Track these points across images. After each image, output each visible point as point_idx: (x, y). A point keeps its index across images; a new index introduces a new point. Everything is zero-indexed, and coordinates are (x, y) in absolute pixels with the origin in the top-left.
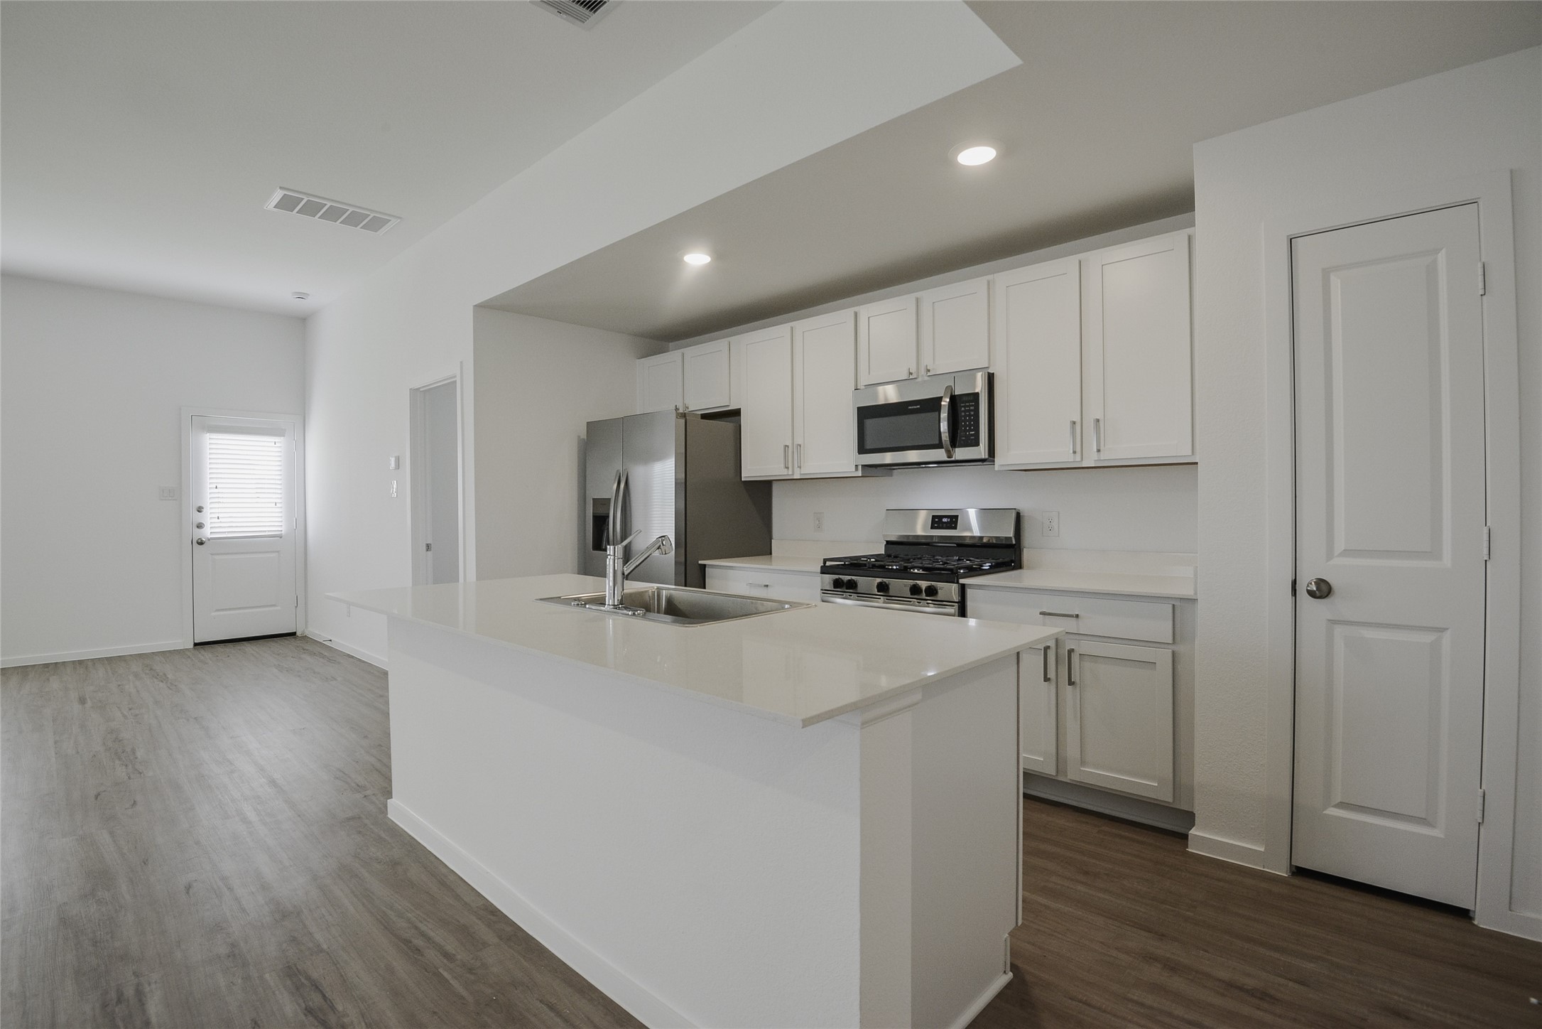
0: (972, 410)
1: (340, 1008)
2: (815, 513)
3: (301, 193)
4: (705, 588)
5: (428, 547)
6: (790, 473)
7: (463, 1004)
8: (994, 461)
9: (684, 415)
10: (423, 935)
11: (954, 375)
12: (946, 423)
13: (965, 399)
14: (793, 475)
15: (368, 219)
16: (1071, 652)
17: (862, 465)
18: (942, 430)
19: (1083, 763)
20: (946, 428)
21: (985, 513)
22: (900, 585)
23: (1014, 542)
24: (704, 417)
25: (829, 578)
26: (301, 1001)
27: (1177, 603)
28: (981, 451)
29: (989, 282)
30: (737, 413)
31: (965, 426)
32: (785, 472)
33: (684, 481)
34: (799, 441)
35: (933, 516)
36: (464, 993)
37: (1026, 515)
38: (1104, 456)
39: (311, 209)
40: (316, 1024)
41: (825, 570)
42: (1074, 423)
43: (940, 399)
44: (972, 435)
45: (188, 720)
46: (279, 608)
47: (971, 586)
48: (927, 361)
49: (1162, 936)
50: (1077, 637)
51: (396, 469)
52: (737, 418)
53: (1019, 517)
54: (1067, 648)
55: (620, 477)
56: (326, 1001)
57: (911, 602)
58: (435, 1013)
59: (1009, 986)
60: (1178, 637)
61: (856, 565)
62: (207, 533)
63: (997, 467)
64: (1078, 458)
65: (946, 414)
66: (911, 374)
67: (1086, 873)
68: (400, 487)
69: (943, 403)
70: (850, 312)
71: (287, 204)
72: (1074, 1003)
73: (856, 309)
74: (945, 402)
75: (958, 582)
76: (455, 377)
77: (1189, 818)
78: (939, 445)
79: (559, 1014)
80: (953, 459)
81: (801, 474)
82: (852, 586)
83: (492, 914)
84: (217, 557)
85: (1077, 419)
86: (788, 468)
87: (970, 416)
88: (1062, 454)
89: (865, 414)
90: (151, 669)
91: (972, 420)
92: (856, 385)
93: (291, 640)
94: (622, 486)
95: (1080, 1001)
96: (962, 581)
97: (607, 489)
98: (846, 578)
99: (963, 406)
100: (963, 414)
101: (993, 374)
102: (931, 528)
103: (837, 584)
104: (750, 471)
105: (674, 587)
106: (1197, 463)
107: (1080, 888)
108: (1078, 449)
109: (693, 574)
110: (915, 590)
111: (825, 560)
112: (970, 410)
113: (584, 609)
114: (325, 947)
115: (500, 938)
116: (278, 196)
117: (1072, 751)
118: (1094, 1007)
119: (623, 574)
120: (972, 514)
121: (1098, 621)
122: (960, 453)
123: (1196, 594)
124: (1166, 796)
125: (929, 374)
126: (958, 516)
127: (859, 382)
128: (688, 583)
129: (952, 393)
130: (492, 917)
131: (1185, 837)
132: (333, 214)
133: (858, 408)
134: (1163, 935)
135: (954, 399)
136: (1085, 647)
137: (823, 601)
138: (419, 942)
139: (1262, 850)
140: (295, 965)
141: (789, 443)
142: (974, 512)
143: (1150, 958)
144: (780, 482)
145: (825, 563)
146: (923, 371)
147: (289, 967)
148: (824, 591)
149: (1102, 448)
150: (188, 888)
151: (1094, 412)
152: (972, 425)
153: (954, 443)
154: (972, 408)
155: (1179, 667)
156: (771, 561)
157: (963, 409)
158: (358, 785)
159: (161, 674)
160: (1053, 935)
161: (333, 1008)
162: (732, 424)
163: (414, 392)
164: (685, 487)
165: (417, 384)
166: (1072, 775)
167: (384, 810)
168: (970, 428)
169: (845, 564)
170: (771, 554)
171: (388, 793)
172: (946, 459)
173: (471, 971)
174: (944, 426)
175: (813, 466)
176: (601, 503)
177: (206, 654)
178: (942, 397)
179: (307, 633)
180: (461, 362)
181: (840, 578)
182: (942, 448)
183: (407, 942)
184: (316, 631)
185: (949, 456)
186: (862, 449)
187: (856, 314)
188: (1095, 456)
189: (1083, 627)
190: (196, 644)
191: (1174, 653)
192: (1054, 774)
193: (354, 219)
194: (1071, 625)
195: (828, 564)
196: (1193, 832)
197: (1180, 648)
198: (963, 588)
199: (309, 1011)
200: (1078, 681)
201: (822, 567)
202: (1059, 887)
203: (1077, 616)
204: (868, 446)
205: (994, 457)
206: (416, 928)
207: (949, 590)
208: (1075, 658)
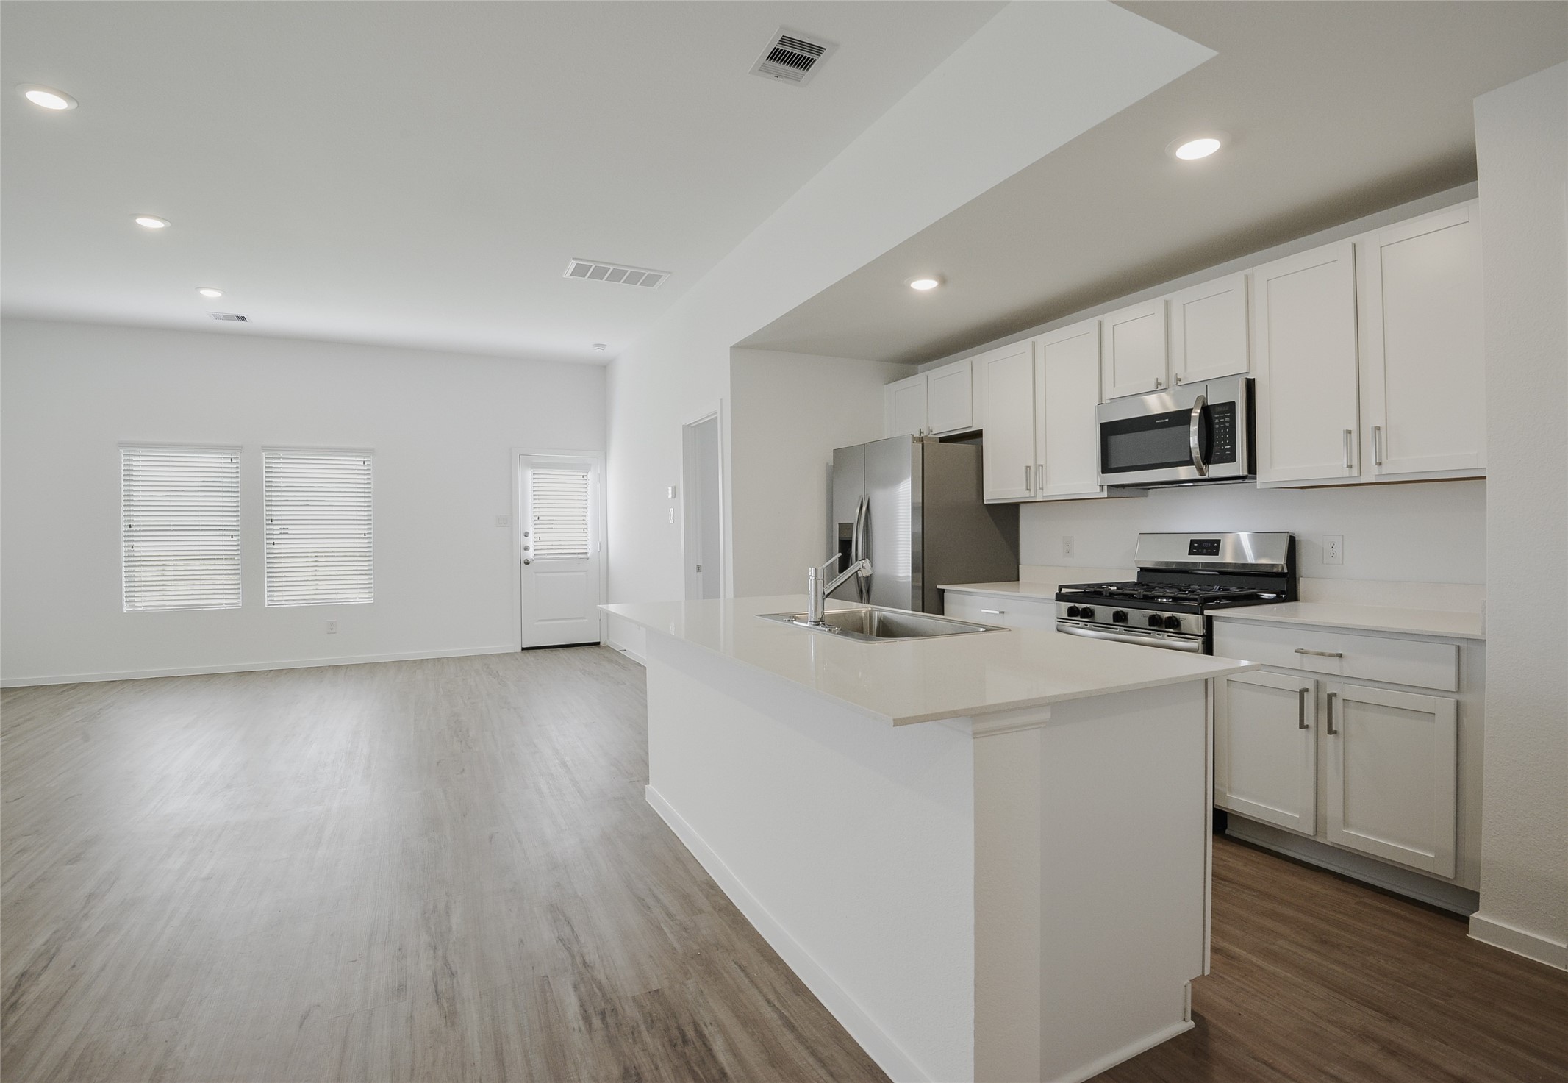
0: (1227, 422)
1: (582, 940)
2: (1064, 537)
3: (588, 261)
4: (943, 615)
5: (699, 568)
6: (1032, 495)
7: (674, 954)
8: (1256, 479)
9: (921, 440)
10: (655, 896)
11: (1206, 383)
12: (1196, 437)
13: (1219, 409)
14: (1035, 497)
15: (645, 276)
16: (1330, 696)
17: (1108, 486)
18: (1192, 446)
19: (1346, 823)
20: (1197, 442)
21: (1258, 536)
22: (1137, 615)
23: (1286, 571)
24: (942, 440)
25: (1065, 606)
26: (555, 931)
27: (1463, 645)
28: (1239, 467)
29: (1247, 277)
30: (978, 435)
31: (1220, 439)
32: (1027, 494)
33: (921, 505)
34: (1041, 461)
35: (1192, 540)
36: (677, 946)
37: (1302, 538)
38: (1385, 470)
39: (599, 273)
40: (564, 949)
41: (1060, 597)
42: (1349, 432)
43: (1190, 411)
44: (1228, 450)
45: (509, 709)
46: (586, 620)
47: (1218, 618)
48: (1178, 369)
49: (1392, 1018)
50: (1342, 679)
51: (672, 498)
52: (980, 439)
53: (1293, 542)
54: (1329, 692)
55: (862, 502)
56: (573, 933)
57: (1150, 633)
58: (651, 957)
59: (1187, 1034)
60: (1464, 683)
61: (1096, 594)
62: (530, 555)
63: (1259, 486)
64: (1355, 472)
65: (1197, 427)
66: (1160, 384)
67: (1325, 942)
68: (675, 514)
69: (1193, 414)
70: (1094, 321)
71: (580, 271)
72: (1257, 1063)
73: (1099, 318)
74: (1196, 414)
75: (1202, 614)
76: (717, 413)
77: (1473, 899)
78: (1190, 462)
79: (748, 976)
80: (1206, 477)
81: (1044, 496)
82: (1088, 614)
83: (712, 889)
84: (537, 574)
85: (1353, 426)
86: (1030, 490)
87: (1225, 428)
88: (1336, 469)
89: (1109, 431)
90: (488, 668)
91: (1228, 433)
92: (1101, 398)
93: (595, 648)
94: (864, 509)
95: (1265, 1063)
96: (1207, 612)
97: (850, 514)
98: (1081, 606)
99: (1217, 418)
100: (1217, 426)
101: (1254, 379)
102: (1189, 554)
103: (1072, 612)
104: (993, 494)
105: (911, 612)
106: (1485, 478)
107: (1310, 956)
108: (1355, 462)
109: (931, 600)
110: (1155, 622)
111: (1061, 588)
112: (1224, 423)
113: (792, 625)
114: (580, 894)
115: (715, 909)
116: (572, 265)
117: (1333, 809)
118: (1279, 1071)
119: (824, 593)
120: (1245, 538)
121: (1364, 662)
122: (1215, 470)
123: (1484, 633)
124: (1446, 871)
125: (1179, 383)
126: (1220, 540)
127: (1103, 396)
128: (925, 608)
129: (1204, 404)
130: (710, 890)
131: (1466, 920)
132: (616, 276)
133: (1103, 425)
134: (1395, 1018)
135: (1206, 411)
136: (1349, 691)
137: (1059, 630)
138: (650, 901)
139: (1564, 946)
140: (556, 904)
141: (1031, 464)
142: (1247, 537)
143: (1369, 1037)
144: (1029, 504)
145: (1060, 590)
146: (1173, 381)
147: (552, 905)
148: (1060, 619)
149: (1384, 460)
150: (491, 837)
151: (1374, 417)
152: (1228, 439)
153: (1208, 458)
154: (1227, 419)
155: (1465, 720)
156: (1019, 588)
157: (1217, 421)
158: (627, 772)
159: (495, 672)
160: (1256, 996)
161: (577, 939)
162: (974, 446)
163: (686, 427)
164: (922, 511)
165: (691, 419)
166: (1332, 838)
167: (643, 794)
168: (1225, 442)
169: (1085, 592)
170: (1018, 580)
171: (647, 781)
172: (1198, 477)
173: (685, 929)
174: (1194, 441)
175: (1056, 487)
176: (845, 528)
177: (530, 656)
178: (1192, 409)
179: (608, 643)
180: (721, 400)
181: (1075, 606)
182: (1193, 465)
183: (641, 900)
184: (616, 642)
185: (1202, 474)
186: (1106, 468)
187: (1100, 323)
188: (1375, 470)
189: (1348, 668)
190: (523, 649)
191: (1458, 704)
192: (1312, 834)
193: (633, 278)
194: (1331, 666)
195: (1064, 591)
196: (1475, 915)
197: (1466, 698)
198: (1209, 622)
199: (560, 939)
200: (1340, 730)
201: (1057, 593)
202: (1284, 951)
203: (1340, 656)
204: (1113, 465)
205: (1256, 474)
206: (650, 890)
207: (1192, 622)
208: (1337, 704)
